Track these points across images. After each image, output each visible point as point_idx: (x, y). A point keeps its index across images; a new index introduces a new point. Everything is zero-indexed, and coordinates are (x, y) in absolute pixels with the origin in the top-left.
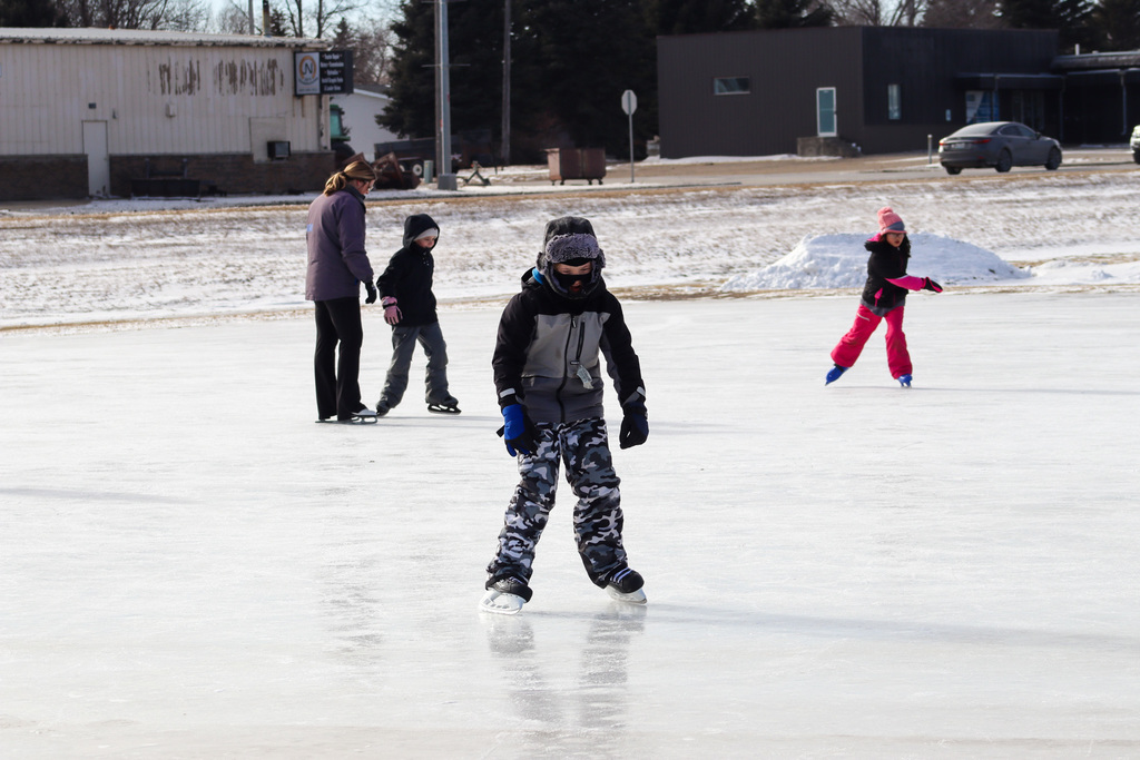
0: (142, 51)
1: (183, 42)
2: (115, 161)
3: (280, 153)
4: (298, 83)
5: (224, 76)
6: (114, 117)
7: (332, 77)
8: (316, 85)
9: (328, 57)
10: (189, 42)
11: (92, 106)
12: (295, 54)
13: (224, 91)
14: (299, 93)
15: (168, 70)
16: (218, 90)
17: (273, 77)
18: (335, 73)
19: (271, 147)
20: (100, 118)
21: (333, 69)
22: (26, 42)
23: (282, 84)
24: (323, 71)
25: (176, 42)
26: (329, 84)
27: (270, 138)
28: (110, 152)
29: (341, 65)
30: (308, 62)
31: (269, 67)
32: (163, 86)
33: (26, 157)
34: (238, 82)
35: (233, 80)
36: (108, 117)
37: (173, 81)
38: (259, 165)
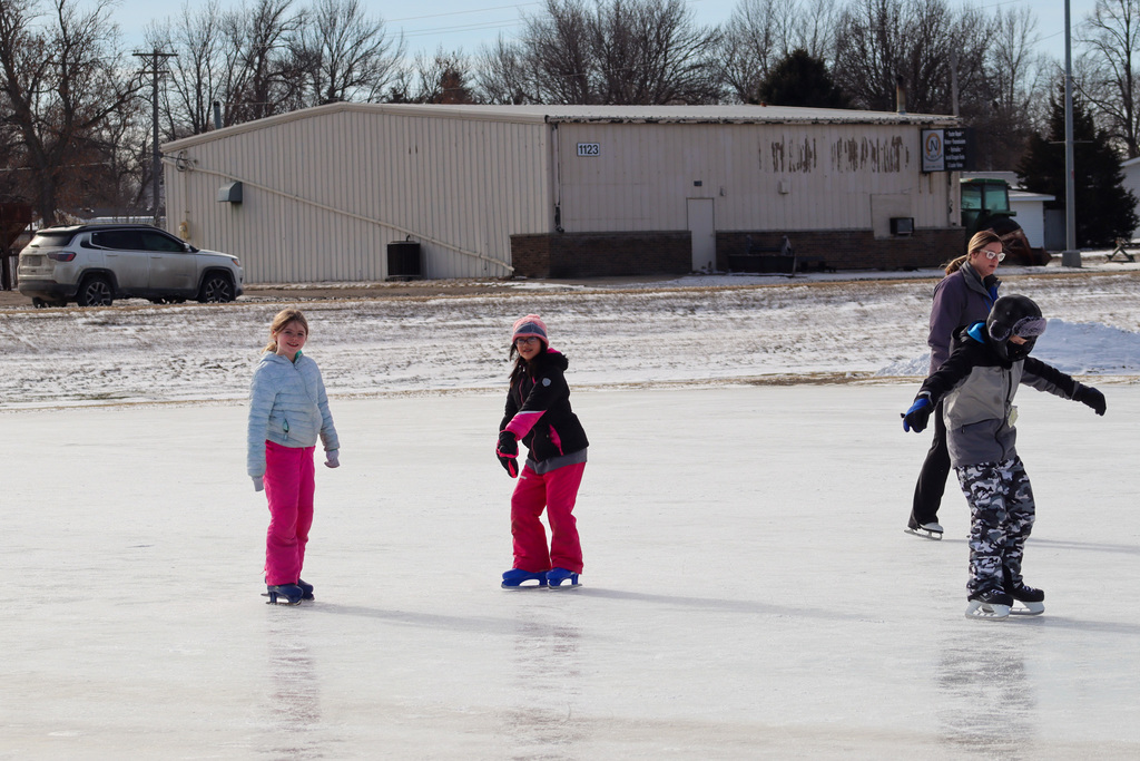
0: (753, 129)
1: (797, 121)
2: (721, 237)
3: (902, 228)
4: (925, 161)
5: (843, 153)
6: (721, 194)
7: (955, 154)
8: (941, 161)
9: (951, 134)
10: (803, 120)
11: (698, 184)
12: (921, 131)
13: (843, 169)
14: (925, 169)
15: (781, 149)
16: (836, 167)
17: (898, 154)
18: (958, 150)
19: (894, 223)
20: (706, 196)
21: (955, 146)
22: (625, 121)
23: (907, 161)
24: (947, 148)
25: (789, 121)
26: (953, 161)
27: (893, 215)
28: (717, 228)
29: (963, 142)
30: (934, 139)
31: (893, 144)
32: (775, 164)
33: (624, 233)
34: (859, 160)
35: (853, 157)
36: (715, 194)
37: (786, 158)
38: (880, 241)
